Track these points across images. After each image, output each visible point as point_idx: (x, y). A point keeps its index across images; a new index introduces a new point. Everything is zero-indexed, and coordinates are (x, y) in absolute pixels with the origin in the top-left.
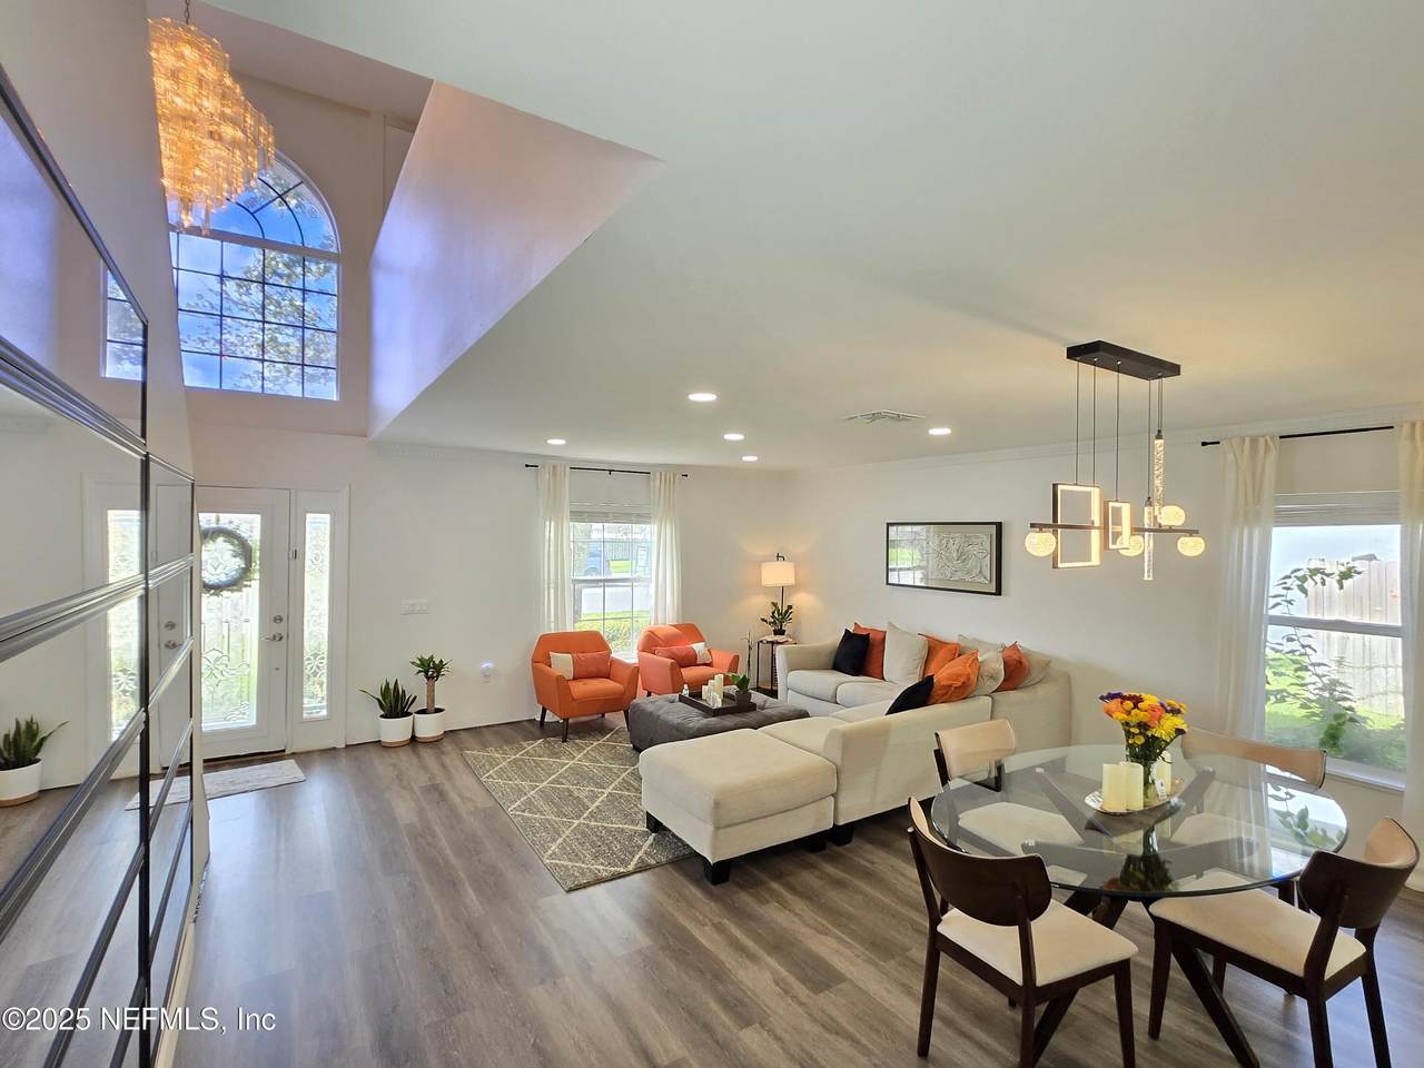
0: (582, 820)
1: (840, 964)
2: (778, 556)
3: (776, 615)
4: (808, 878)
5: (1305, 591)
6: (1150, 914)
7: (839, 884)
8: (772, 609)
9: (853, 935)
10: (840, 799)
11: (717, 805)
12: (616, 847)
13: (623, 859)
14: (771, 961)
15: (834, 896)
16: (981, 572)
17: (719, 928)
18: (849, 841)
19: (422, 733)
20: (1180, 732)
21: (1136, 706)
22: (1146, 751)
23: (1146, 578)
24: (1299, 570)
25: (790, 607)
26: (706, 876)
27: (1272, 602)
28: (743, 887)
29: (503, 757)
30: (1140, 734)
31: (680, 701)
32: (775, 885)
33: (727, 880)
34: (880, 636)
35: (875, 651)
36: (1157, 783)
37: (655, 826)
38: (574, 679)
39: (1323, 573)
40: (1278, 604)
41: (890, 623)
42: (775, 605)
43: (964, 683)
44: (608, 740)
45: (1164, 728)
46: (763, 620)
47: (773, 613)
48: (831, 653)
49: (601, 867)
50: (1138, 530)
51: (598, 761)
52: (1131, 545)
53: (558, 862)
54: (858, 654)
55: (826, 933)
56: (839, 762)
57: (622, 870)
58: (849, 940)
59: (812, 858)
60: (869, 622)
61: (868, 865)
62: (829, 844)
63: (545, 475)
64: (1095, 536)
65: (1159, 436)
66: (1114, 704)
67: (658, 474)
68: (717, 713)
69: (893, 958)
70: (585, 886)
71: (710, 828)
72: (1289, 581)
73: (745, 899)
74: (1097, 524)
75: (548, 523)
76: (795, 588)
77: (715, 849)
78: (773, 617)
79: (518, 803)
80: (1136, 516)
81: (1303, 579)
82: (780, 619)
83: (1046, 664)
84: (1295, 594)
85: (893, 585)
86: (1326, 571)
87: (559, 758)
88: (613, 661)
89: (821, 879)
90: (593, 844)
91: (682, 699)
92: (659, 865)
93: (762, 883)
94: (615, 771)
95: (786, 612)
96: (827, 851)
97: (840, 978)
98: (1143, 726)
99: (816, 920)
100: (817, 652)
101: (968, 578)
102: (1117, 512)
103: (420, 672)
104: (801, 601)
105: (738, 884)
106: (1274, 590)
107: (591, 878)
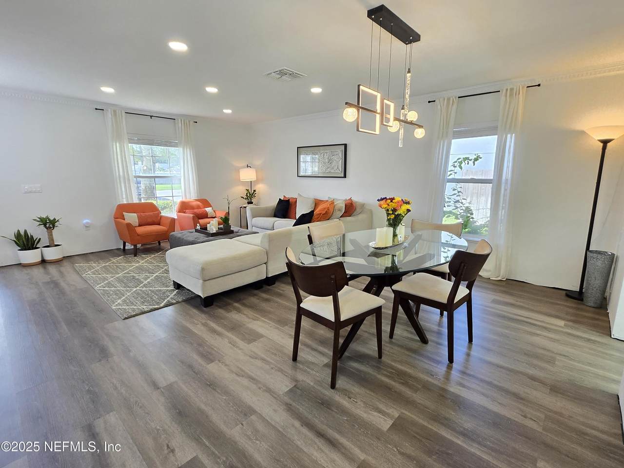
0: (138, 288)
1: (261, 331)
2: (247, 166)
3: (248, 195)
4: (253, 300)
5: (461, 168)
6: (392, 289)
7: (267, 300)
8: (246, 192)
9: (270, 319)
10: (269, 264)
11: (203, 269)
12: (155, 297)
13: (158, 302)
14: (229, 335)
15: (264, 305)
16: (338, 168)
17: (205, 325)
18: (274, 284)
19: (48, 257)
20: (409, 211)
21: (391, 201)
22: (395, 221)
23: (400, 146)
24: (460, 158)
25: (255, 191)
26: (202, 304)
27: (449, 173)
28: (220, 307)
29: (98, 266)
30: (393, 214)
31: (196, 232)
32: (236, 305)
33: (212, 305)
34: (295, 200)
35: (293, 207)
36: (399, 236)
37: (178, 286)
38: (140, 225)
39: (468, 159)
40: (451, 174)
41: (299, 194)
42: (248, 190)
43: (326, 211)
44: (160, 254)
45: (402, 210)
46: (242, 197)
47: (247, 194)
48: (273, 209)
49: (145, 307)
50: (396, 119)
51: (152, 263)
52: (394, 126)
53: (120, 307)
54: (284, 209)
55: (257, 319)
56: (268, 249)
57: (156, 307)
58: (268, 321)
59: (256, 292)
60: (289, 195)
61: (281, 292)
62: (264, 286)
63: (109, 115)
64: (378, 117)
65: (409, 72)
66: (382, 202)
67: (180, 120)
68: (213, 235)
69: (287, 325)
70: (134, 316)
71: (201, 281)
72: (456, 164)
73: (221, 312)
74: (379, 111)
75: (115, 144)
76: (258, 181)
77: (203, 290)
78: (247, 196)
79: (103, 284)
80: (397, 112)
81: (461, 163)
82: (250, 197)
83: (363, 205)
84: (457, 169)
85: (300, 176)
86: (470, 158)
87: (131, 263)
88: (161, 217)
89: (258, 299)
90: (142, 298)
91: (197, 231)
92: (178, 302)
93: (229, 304)
94: (162, 266)
95: (253, 193)
96: (264, 289)
97: (262, 336)
98: (394, 210)
99: (254, 316)
100: (266, 209)
101: (332, 171)
102: (388, 106)
103: (40, 224)
104: (260, 188)
105: (217, 306)
106: (450, 168)
107: (139, 312)
